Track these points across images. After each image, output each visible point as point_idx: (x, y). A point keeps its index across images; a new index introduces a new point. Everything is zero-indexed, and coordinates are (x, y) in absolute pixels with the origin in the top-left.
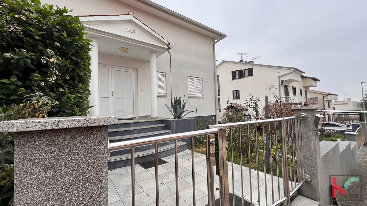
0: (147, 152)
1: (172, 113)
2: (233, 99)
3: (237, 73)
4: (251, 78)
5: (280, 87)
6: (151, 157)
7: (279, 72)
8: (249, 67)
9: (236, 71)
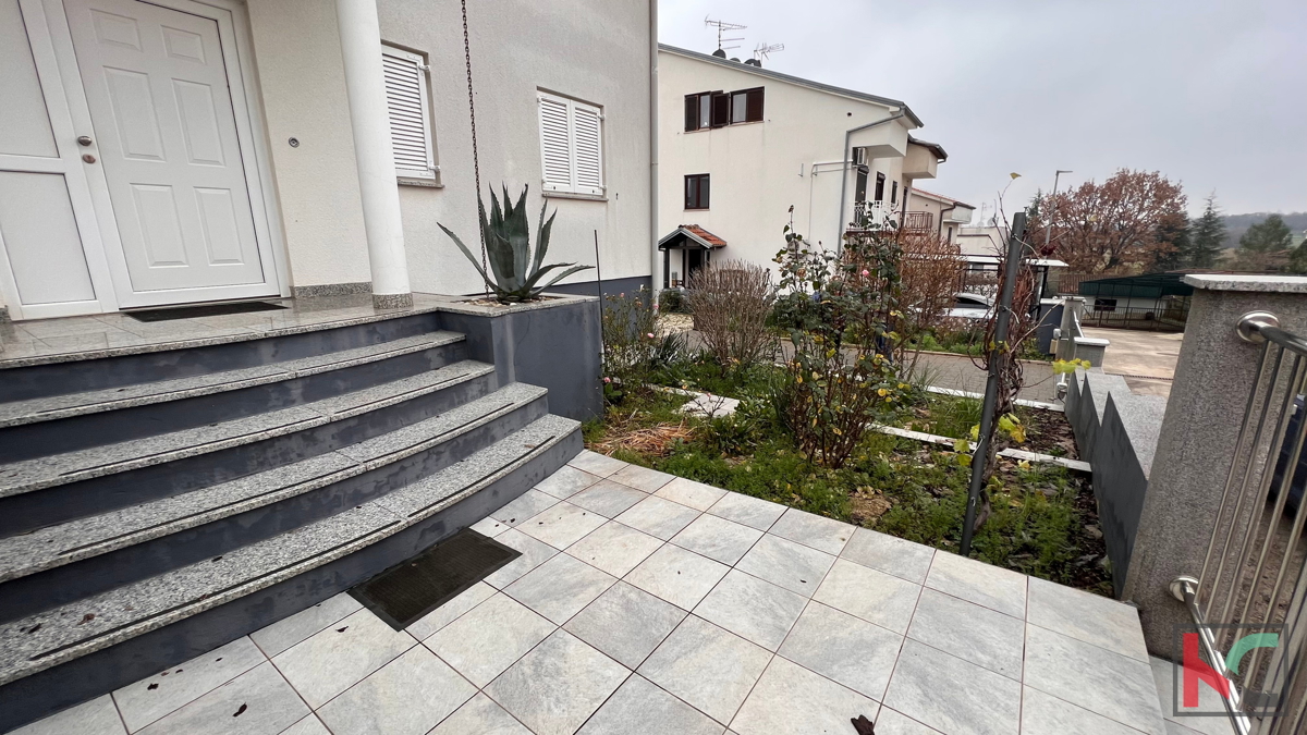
0: (385, 511)
1: (484, 274)
2: (687, 207)
3: (706, 103)
4: (755, 127)
5: (845, 170)
6: (414, 537)
7: (850, 114)
8: (752, 83)
9: (700, 95)
